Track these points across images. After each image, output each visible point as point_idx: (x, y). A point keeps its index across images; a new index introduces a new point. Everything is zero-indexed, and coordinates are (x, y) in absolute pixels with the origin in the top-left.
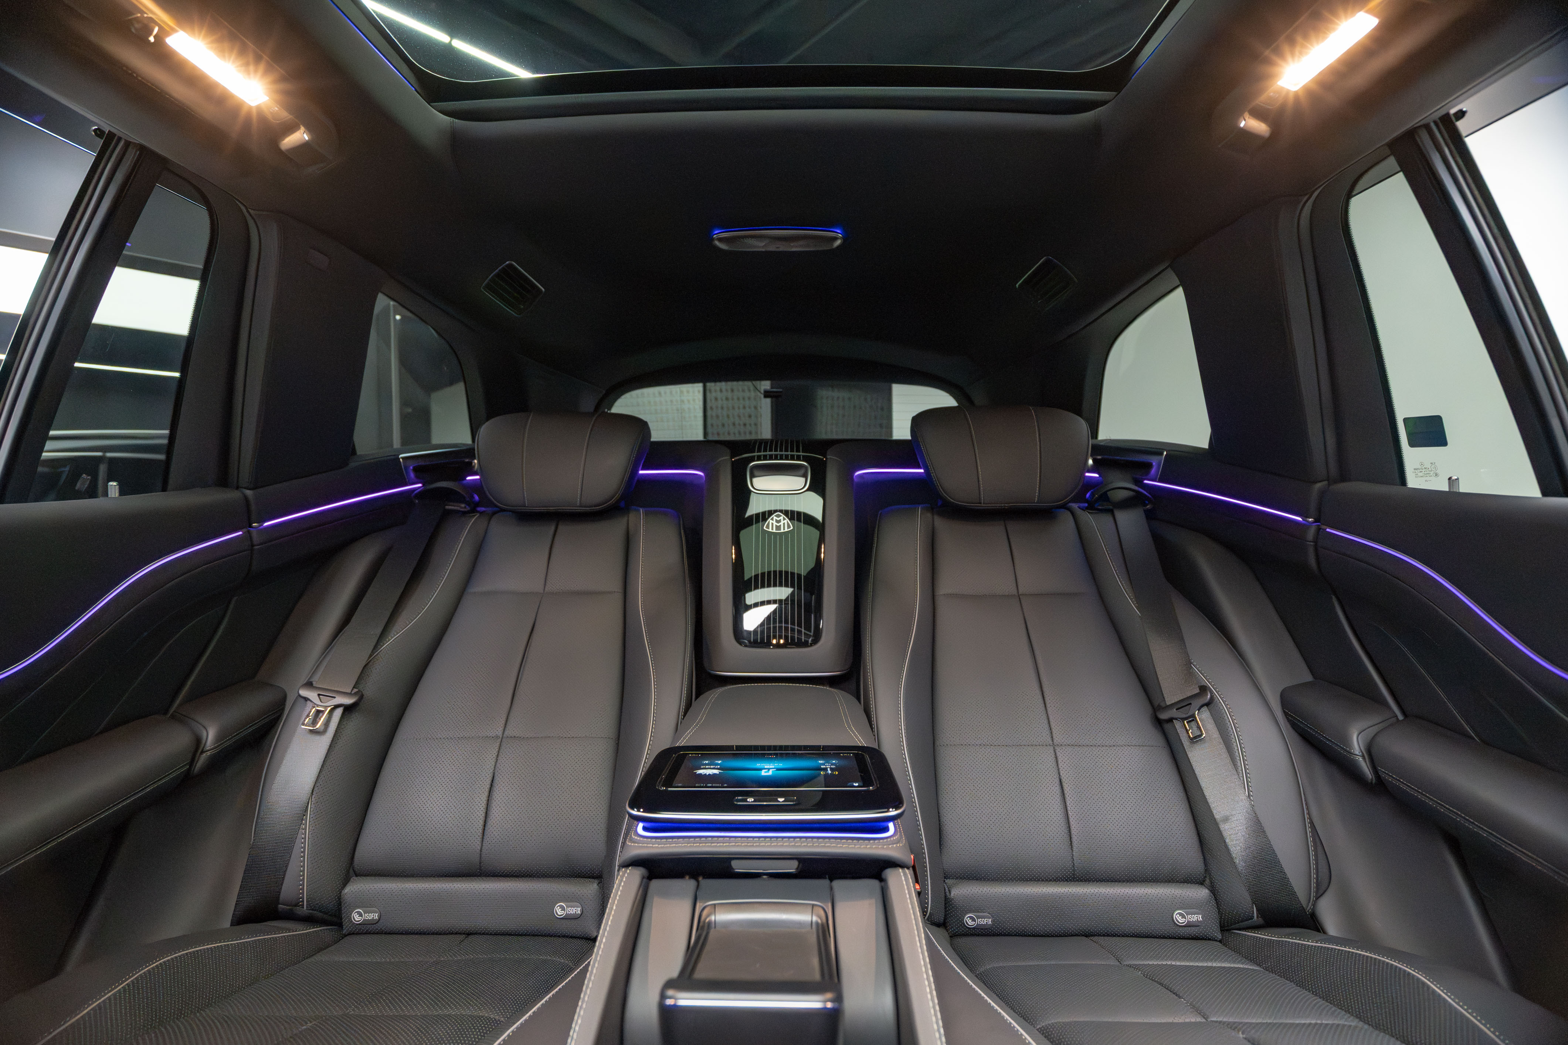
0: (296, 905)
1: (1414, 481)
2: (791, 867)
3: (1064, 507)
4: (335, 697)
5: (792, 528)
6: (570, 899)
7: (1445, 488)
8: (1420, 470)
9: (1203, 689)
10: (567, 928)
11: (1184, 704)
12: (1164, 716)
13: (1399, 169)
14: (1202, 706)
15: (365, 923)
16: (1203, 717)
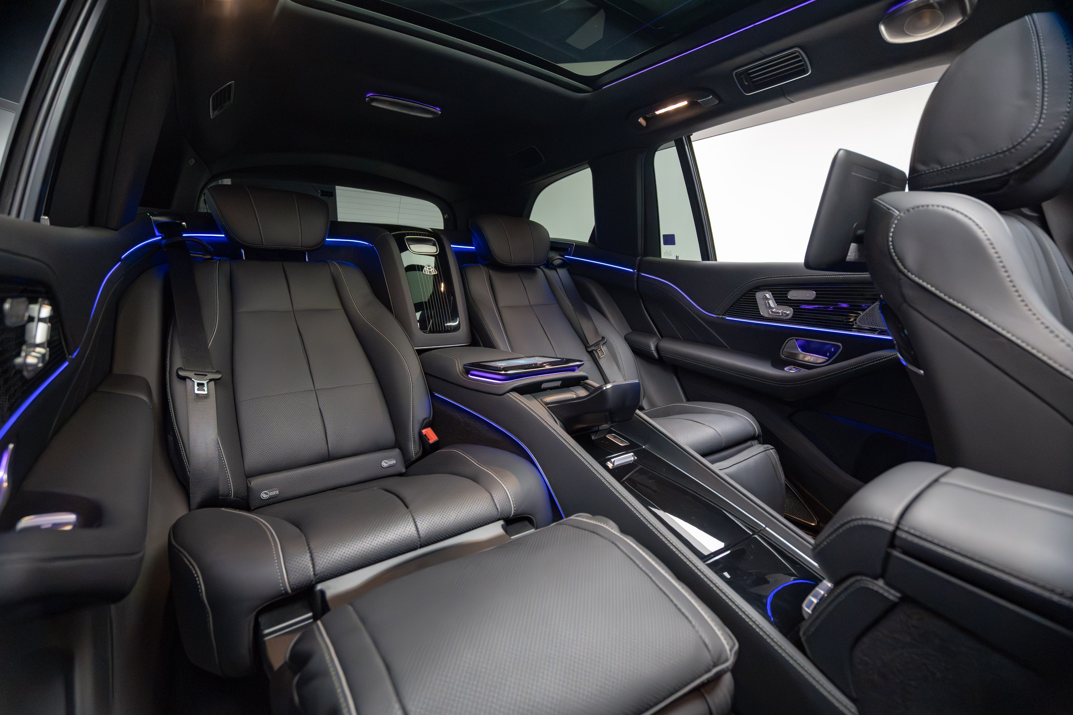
0: (228, 496)
1: (664, 256)
2: (558, 383)
3: (539, 267)
4: (206, 375)
5: (437, 273)
6: (388, 458)
7: (675, 259)
8: (666, 253)
9: (603, 338)
10: (391, 471)
11: (597, 344)
12: (589, 350)
13: (675, 145)
14: (603, 344)
15: (271, 498)
16: (604, 348)
